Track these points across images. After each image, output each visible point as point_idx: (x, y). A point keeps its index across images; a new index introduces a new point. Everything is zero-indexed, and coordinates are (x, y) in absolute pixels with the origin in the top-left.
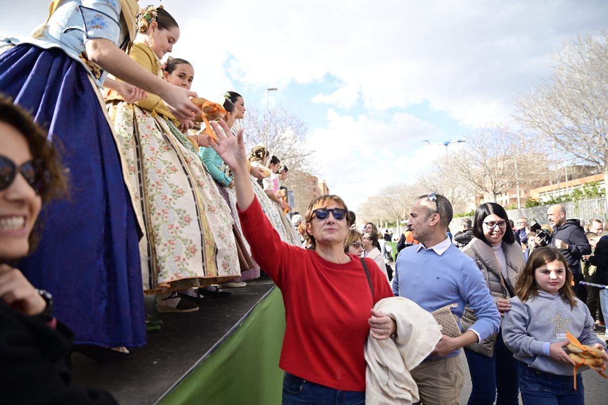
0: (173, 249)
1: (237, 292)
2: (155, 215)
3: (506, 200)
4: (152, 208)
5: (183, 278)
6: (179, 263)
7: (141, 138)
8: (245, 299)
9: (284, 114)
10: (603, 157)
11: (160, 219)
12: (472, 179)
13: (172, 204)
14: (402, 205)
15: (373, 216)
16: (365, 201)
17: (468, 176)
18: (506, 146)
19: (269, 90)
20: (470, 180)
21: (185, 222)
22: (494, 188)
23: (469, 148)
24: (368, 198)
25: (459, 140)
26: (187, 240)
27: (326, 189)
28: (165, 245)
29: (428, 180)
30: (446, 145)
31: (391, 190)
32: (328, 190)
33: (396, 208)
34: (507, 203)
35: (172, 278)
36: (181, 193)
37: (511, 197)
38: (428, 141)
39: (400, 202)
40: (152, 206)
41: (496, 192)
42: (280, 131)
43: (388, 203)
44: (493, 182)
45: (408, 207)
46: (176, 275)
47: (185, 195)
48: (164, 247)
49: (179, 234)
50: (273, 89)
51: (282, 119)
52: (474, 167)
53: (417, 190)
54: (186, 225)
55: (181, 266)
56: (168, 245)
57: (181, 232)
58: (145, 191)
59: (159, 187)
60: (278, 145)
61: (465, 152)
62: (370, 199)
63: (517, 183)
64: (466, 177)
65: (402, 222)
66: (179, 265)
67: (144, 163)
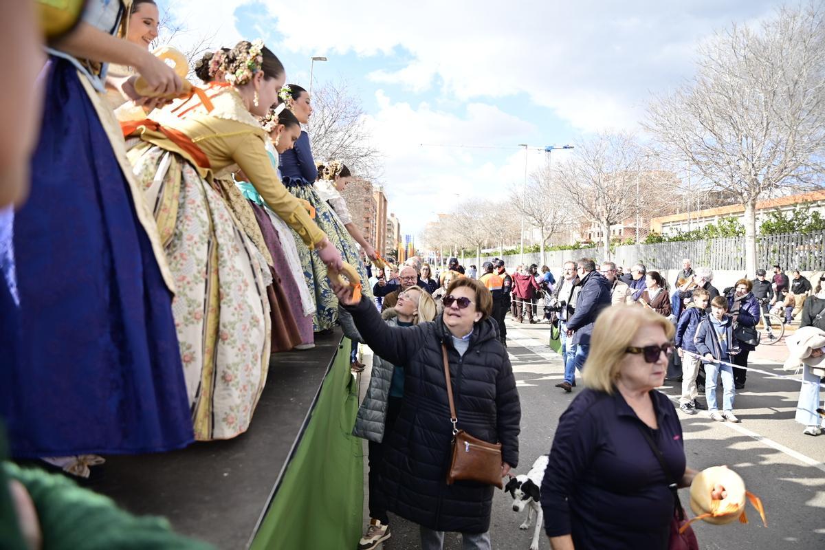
3: (620, 230)
9: (335, 98)
10: (747, 187)
12: (580, 202)
14: (486, 229)
15: (445, 240)
16: (436, 219)
17: (576, 197)
18: (629, 162)
19: (315, 59)
20: (578, 203)
22: (608, 216)
23: (581, 160)
24: (439, 215)
25: (565, 145)
27: (383, 200)
29: (522, 199)
30: (549, 151)
31: (472, 207)
32: (385, 201)
33: (477, 233)
34: (620, 233)
37: (625, 227)
38: (526, 146)
39: (483, 225)
41: (611, 222)
42: (328, 119)
43: (467, 225)
44: (608, 209)
45: (493, 233)
50: (320, 59)
51: (332, 103)
52: (585, 186)
53: (507, 210)
60: (324, 140)
61: (575, 166)
62: (442, 216)
63: (638, 212)
64: (574, 198)
65: (483, 251)
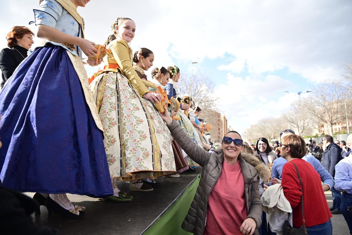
0: (135, 153)
1: (175, 180)
2: (126, 134)
3: (339, 128)
4: (124, 130)
5: (140, 170)
6: (138, 161)
7: (120, 91)
8: (179, 185)
9: (201, 77)
11: (129, 136)
12: (316, 115)
13: (135, 128)
14: (272, 130)
15: (254, 136)
16: (249, 127)
17: (313, 112)
18: (339, 95)
19: (193, 63)
20: (315, 115)
21: (143, 138)
22: (331, 121)
23: (314, 96)
24: (251, 125)
25: (307, 91)
26: (143, 149)
27: (225, 120)
28: (131, 151)
29: (288, 115)
30: (299, 94)
31: (265, 121)
32: (226, 121)
33: (268, 132)
34: (339, 129)
35: (134, 170)
36: (142, 121)
37: (342, 126)
38: (288, 92)
39: (270, 128)
40: (124, 129)
41: (333, 123)
42: (199, 86)
43: (263, 129)
44: (330, 117)
45: (275, 132)
46: (136, 168)
47: (143, 123)
48: (130, 152)
49: (139, 145)
50: (195, 63)
51: (201, 80)
52: (317, 107)
53: (281, 121)
54: (143, 140)
55: (140, 164)
56: (133, 151)
57: (140, 144)
58: (121, 120)
59: (129, 118)
60: (198, 95)
61: (312, 99)
62: (252, 126)
63: (347, 117)
64: (312, 113)
65: (272, 141)
66: (138, 163)
67: (121, 104)
